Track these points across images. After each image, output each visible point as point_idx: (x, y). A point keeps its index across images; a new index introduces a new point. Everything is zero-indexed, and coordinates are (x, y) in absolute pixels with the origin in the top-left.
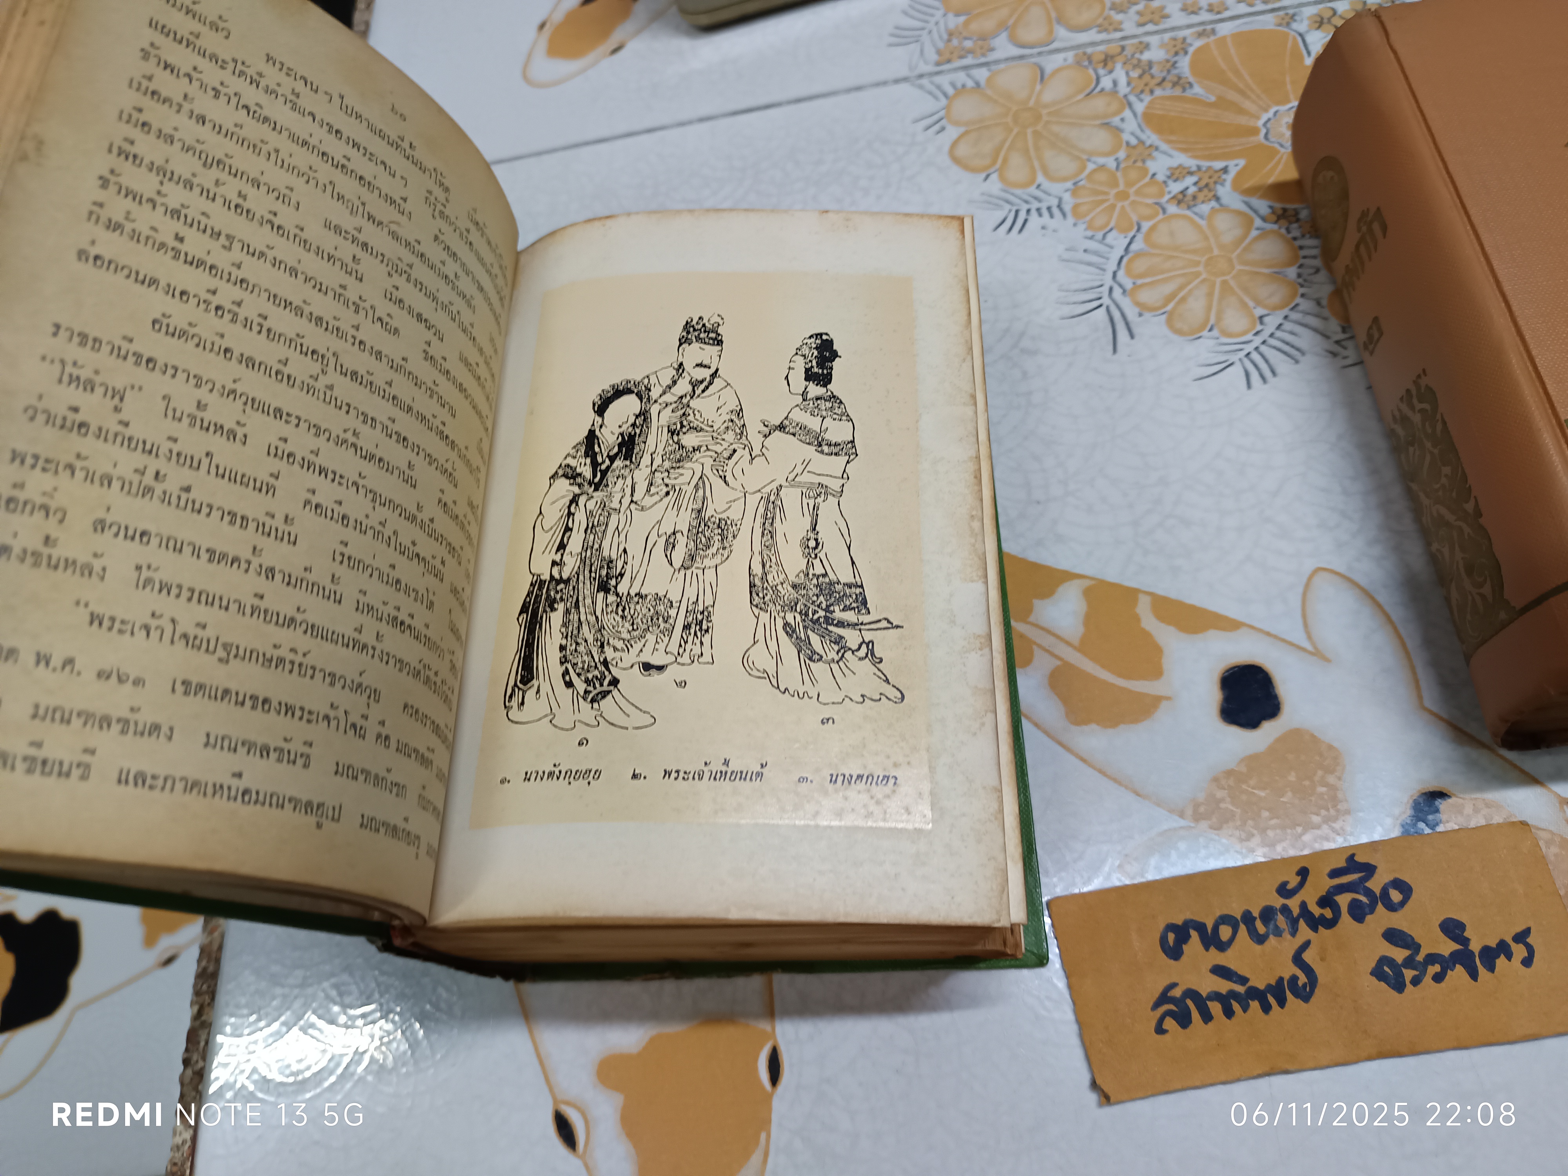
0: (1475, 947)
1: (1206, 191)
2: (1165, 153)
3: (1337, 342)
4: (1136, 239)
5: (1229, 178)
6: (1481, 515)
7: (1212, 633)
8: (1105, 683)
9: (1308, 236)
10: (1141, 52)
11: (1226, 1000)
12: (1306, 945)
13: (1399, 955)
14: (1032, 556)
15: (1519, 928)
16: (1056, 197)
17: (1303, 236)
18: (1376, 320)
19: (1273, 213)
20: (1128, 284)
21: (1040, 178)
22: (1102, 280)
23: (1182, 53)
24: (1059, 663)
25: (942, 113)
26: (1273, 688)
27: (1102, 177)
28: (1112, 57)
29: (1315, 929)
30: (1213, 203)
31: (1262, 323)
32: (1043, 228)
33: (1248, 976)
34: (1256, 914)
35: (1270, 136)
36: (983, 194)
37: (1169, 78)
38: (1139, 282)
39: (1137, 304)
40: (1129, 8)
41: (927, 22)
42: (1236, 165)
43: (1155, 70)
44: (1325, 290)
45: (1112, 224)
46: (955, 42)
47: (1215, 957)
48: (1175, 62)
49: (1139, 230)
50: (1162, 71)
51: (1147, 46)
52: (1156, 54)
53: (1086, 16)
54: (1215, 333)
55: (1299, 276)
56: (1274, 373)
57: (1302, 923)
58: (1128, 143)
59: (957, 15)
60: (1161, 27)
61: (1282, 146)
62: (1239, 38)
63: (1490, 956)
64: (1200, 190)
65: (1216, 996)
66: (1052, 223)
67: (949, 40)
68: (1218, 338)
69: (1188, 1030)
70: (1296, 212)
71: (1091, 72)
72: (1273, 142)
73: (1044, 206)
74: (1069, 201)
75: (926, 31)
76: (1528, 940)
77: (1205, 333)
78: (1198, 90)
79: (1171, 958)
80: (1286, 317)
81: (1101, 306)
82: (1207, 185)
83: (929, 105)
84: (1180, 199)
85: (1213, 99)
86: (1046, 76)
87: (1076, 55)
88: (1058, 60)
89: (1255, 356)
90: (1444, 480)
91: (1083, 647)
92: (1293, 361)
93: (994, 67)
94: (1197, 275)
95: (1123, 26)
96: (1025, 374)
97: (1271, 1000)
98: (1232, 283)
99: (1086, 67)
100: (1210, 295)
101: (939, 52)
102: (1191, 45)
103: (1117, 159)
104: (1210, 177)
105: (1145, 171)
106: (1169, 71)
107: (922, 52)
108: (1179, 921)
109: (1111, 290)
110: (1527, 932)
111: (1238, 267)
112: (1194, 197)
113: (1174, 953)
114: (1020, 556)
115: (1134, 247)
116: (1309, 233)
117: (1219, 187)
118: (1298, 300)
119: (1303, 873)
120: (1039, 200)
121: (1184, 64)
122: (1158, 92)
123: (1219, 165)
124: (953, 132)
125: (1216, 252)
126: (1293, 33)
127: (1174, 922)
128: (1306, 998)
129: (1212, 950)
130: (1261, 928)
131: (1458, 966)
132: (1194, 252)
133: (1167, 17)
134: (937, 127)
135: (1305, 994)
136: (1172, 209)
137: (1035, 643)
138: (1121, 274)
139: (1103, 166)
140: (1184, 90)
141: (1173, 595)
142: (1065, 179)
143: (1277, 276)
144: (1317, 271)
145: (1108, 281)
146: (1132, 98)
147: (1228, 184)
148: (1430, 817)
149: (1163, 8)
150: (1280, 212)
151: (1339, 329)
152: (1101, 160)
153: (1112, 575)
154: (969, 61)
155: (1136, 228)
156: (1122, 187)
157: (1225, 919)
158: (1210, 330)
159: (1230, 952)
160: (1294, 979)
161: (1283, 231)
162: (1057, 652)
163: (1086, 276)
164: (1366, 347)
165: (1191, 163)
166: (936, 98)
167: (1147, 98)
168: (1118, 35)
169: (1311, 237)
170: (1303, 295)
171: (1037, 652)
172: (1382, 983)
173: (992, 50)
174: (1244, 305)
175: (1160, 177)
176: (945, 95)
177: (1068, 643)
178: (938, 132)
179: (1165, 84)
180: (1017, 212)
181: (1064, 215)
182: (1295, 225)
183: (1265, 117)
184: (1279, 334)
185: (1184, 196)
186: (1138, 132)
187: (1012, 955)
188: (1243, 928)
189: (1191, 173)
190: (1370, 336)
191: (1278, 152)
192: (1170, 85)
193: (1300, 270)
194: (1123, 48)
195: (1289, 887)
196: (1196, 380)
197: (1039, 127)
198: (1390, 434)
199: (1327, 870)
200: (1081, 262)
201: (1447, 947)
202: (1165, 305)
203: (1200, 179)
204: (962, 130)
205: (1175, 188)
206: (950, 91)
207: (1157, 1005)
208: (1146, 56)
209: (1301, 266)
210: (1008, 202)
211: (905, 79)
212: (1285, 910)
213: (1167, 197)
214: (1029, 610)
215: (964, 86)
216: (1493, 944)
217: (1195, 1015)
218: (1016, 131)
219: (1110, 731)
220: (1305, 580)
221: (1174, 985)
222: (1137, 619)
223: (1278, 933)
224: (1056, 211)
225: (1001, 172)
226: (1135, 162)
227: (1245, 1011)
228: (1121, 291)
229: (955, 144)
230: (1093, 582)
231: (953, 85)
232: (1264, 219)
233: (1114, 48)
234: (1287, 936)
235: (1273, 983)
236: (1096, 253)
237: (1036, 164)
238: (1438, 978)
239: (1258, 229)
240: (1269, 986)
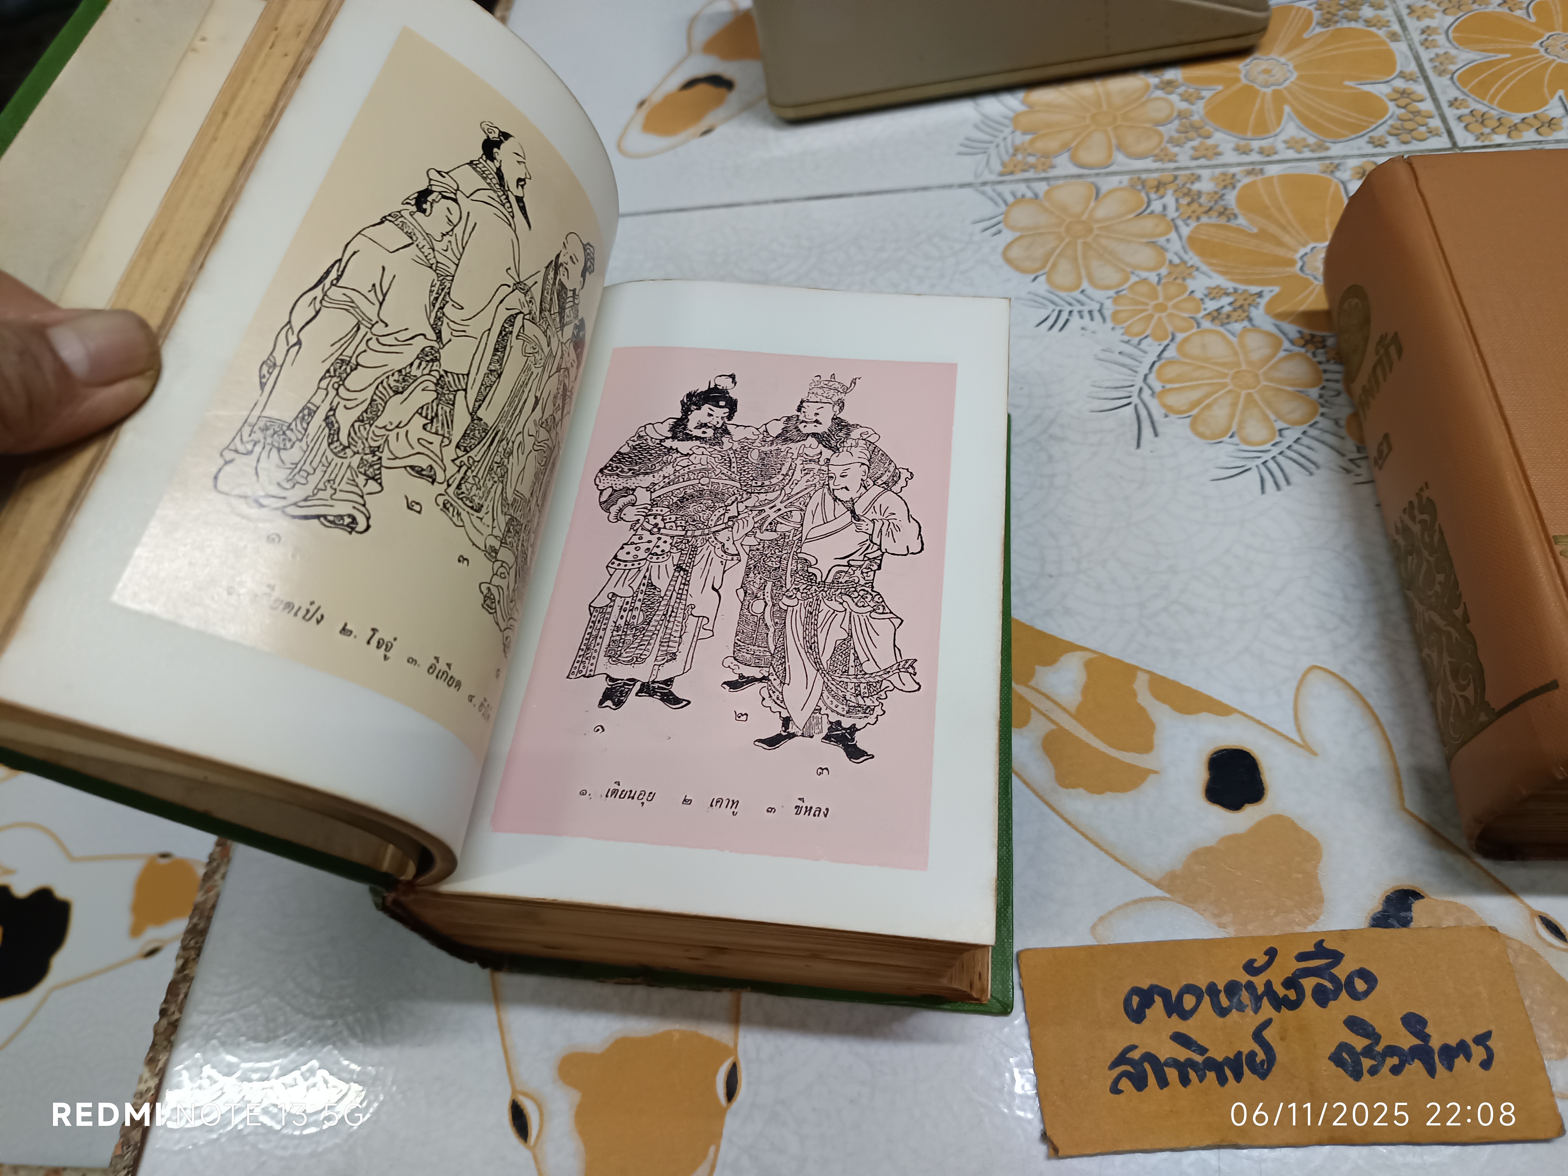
0: (1435, 1043)
1: (1240, 311)
2: (1204, 273)
3: (1352, 461)
4: (1169, 347)
5: (1263, 302)
6: (1469, 621)
7: (1204, 715)
8: (1097, 751)
9: (1333, 361)
10: (1192, 183)
11: (1183, 1068)
12: (1268, 1023)
13: (1359, 1043)
14: (1039, 625)
15: (1481, 1031)
16: (1098, 302)
17: (1328, 361)
18: (1386, 436)
19: (1302, 337)
20: (1157, 386)
21: (1085, 285)
22: (1133, 381)
23: (1230, 187)
24: (1054, 727)
25: (1001, 218)
26: (1259, 773)
27: (1143, 289)
28: (1165, 184)
29: (1278, 1008)
30: (1246, 323)
31: (1281, 435)
32: (1083, 329)
33: (1207, 1047)
34: (1221, 987)
35: (1305, 269)
36: (1030, 293)
37: (1216, 208)
38: (1169, 386)
39: (1164, 406)
40: (1185, 143)
41: (996, 137)
42: (1271, 291)
43: (1203, 200)
44: (1345, 412)
45: (1148, 332)
46: (1020, 157)
47: (1176, 1024)
48: (1223, 195)
49: (1172, 340)
50: (1209, 201)
51: (1198, 178)
52: (1205, 186)
53: (1144, 146)
54: (1236, 439)
55: (1321, 396)
56: (1288, 482)
57: (1265, 1000)
58: (1171, 262)
59: (1025, 133)
60: (1213, 162)
61: (1316, 278)
62: (1285, 179)
63: (1449, 1054)
64: (1235, 310)
65: (1174, 1063)
66: (1092, 326)
67: (1014, 155)
68: (1237, 445)
69: (1142, 1093)
70: (1324, 339)
71: (1143, 195)
72: (1308, 275)
73: (1085, 309)
74: (1109, 308)
75: (994, 145)
76: (1487, 1043)
77: (1226, 439)
78: (1242, 221)
79: (1133, 1021)
80: (1304, 433)
81: (1129, 404)
82: (1241, 306)
83: (989, 209)
84: (1215, 316)
85: (1255, 230)
86: (1101, 195)
87: (1131, 179)
88: (1114, 181)
89: (1272, 465)
90: (1437, 587)
91: (1078, 715)
92: (1307, 473)
93: (1052, 182)
94: (1225, 385)
95: (1178, 158)
96: (1051, 458)
97: (1228, 1073)
98: (1257, 397)
99: (1139, 191)
100: (1234, 405)
101: (1004, 164)
102: (1239, 181)
103: (1159, 275)
104: (1245, 300)
105: (1185, 288)
106: (1216, 202)
107: (988, 162)
108: (1145, 986)
109: (1141, 390)
110: (1488, 1035)
111: (1264, 383)
112: (1228, 316)
113: (1137, 1016)
114: (1028, 624)
115: (1166, 354)
116: (1334, 359)
117: (1252, 309)
118: (1318, 418)
119: (1272, 953)
120: (1082, 304)
121: (1231, 198)
122: (1204, 219)
123: (1254, 289)
124: (1008, 236)
125: (1244, 367)
126: (1335, 181)
127: (1139, 986)
128: (1263, 1076)
129: (1175, 1016)
130: (1224, 1002)
131: (1416, 1060)
132: (1223, 365)
133: (1219, 154)
134: (994, 230)
135: (1263, 1071)
136: (1206, 324)
137: (1033, 706)
138: (1152, 378)
139: (1146, 279)
140: (1229, 220)
141: (1171, 676)
142: (1108, 288)
143: (1300, 395)
144: (1338, 394)
145: (1139, 382)
146: (1179, 223)
147: (1262, 307)
148: (1403, 914)
149: (1216, 146)
150: (1308, 338)
151: (1355, 449)
152: (1144, 274)
153: (1114, 651)
154: (1030, 174)
155: (1170, 338)
156: (1161, 300)
157: (1190, 989)
158: (1231, 437)
159: (1191, 1021)
160: (1252, 1055)
161: (1310, 355)
162: (1053, 717)
163: (1119, 376)
164: (1376, 463)
165: (1229, 285)
166: (996, 204)
167: (1193, 224)
168: (1172, 165)
169: (1336, 363)
170: (1322, 415)
171: (1034, 715)
172: (1340, 1069)
173: (1053, 167)
174: (1266, 418)
175: (1198, 295)
176: (1005, 202)
177: (1065, 710)
178: (995, 234)
179: (1210, 212)
180: (1060, 312)
181: (1104, 319)
182: (1321, 351)
183: (1302, 252)
184: (1296, 447)
185: (1219, 314)
186: (1182, 253)
187: (977, 1000)
188: (1206, 999)
189: (1227, 294)
190: (1380, 452)
191: (1312, 283)
192: (1216, 214)
193: (1322, 392)
194: (1176, 178)
195: (1256, 965)
196: (1213, 480)
197: (1089, 239)
198: (1393, 546)
199: (1296, 953)
200: (1116, 363)
201: (1407, 1041)
202: (1191, 409)
203: (1235, 300)
204: (1018, 234)
205: (1211, 305)
206: (1010, 199)
207: (1115, 1064)
208: (1196, 187)
209: (1323, 388)
210: (1053, 302)
211: (969, 185)
212: (1250, 986)
213: (1203, 313)
214: (1031, 675)
215: (1023, 196)
216: (1453, 1043)
217: (1152, 1079)
218: (1067, 240)
219: (1097, 797)
220: (1299, 676)
221: (1133, 1048)
222: (1134, 694)
223: (1241, 1008)
224: (1096, 315)
225: (1048, 274)
226: (1175, 279)
227: (1201, 1081)
228: (1150, 392)
229: (1009, 246)
230: (1095, 656)
231: (1013, 194)
232: (1292, 342)
233: (1167, 176)
234: (1249, 1011)
235: (1231, 1056)
236: (1130, 356)
237: (1083, 272)
238: (1396, 1070)
239: (1285, 350)
240: (1227, 1059)
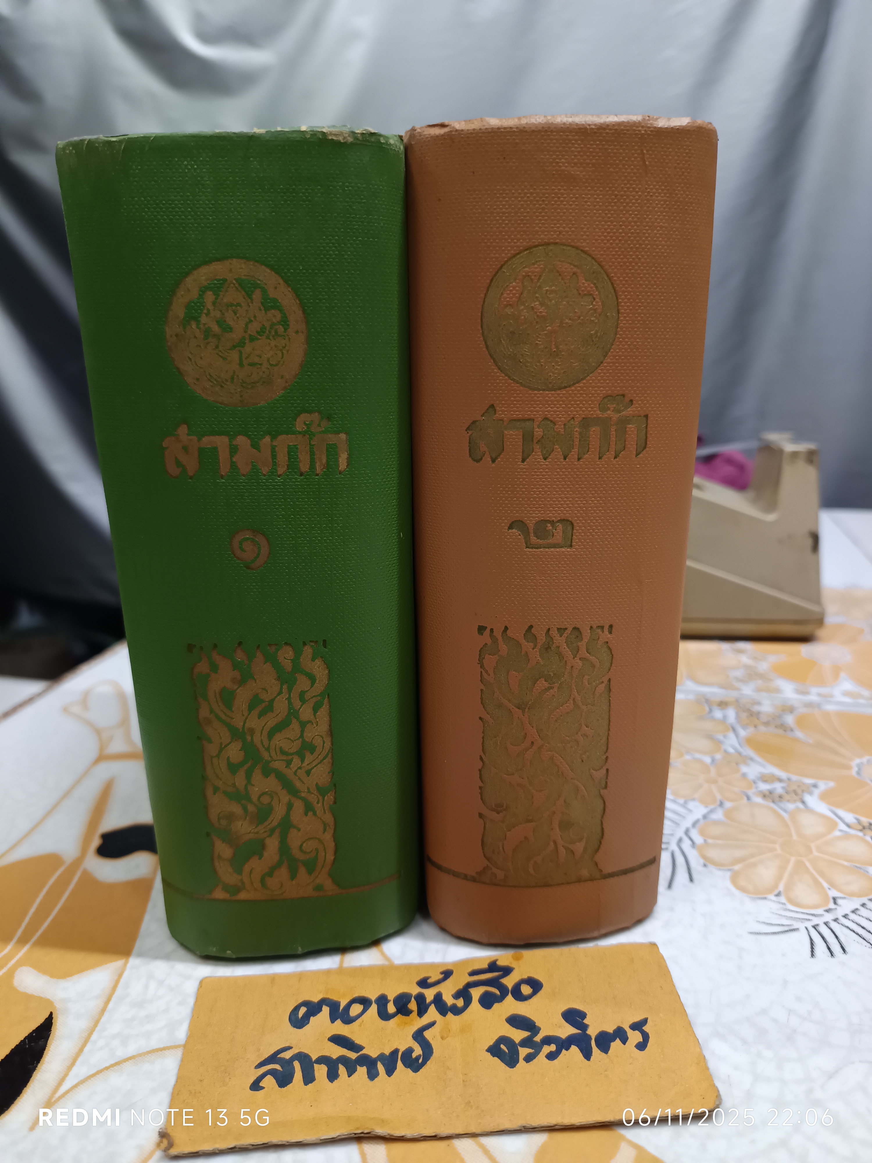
0: (593, 1032)
11: (333, 1064)
12: (432, 1024)
13: (518, 1035)
15: (637, 1019)
29: (443, 1014)
33: (364, 1045)
34: (391, 998)
47: (339, 1028)
57: (432, 1008)
63: (606, 1039)
65: (325, 1060)
69: (284, 1089)
76: (643, 1028)
79: (295, 1027)
97: (380, 1067)
108: (316, 999)
110: (645, 1021)
113: (300, 1023)
119: (447, 974)
127: (310, 999)
128: (416, 1069)
129: (338, 1022)
130: (391, 1009)
131: (573, 1047)
135: (417, 1065)
157: (359, 1000)
159: (354, 1025)
172: (496, 1058)
188: (374, 1008)
195: (430, 981)
199: (469, 971)
201: (567, 1030)
207: (263, 1064)
212: (420, 997)
216: (610, 1029)
217: (298, 1076)
221: (287, 1048)
223: (406, 1014)
227: (349, 1076)
234: (414, 1016)
235: (387, 1052)
238: (551, 1056)
240: (382, 1056)
